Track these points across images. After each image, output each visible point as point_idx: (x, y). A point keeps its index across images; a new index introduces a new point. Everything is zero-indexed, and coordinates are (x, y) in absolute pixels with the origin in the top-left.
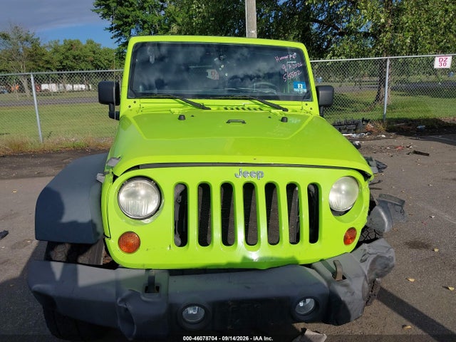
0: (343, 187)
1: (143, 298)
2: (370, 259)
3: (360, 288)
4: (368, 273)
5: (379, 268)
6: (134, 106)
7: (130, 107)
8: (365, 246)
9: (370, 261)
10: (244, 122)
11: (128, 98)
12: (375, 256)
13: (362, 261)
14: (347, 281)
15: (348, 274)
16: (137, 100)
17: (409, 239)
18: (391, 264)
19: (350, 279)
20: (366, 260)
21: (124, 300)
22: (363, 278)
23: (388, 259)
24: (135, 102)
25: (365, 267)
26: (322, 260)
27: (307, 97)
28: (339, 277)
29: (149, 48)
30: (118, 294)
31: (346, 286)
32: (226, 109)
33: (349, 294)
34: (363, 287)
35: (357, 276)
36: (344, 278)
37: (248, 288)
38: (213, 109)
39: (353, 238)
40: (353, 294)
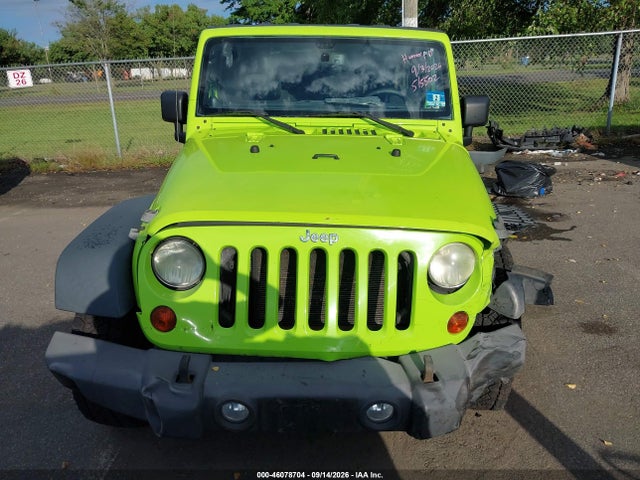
0: (454, 257)
1: (172, 389)
2: (483, 355)
3: (455, 395)
4: (473, 374)
5: (493, 367)
6: (204, 127)
7: (198, 128)
8: (480, 336)
9: (481, 358)
10: (336, 158)
11: (196, 116)
12: (491, 351)
13: (470, 357)
14: (438, 384)
15: (442, 375)
16: (208, 119)
17: (588, 318)
18: (515, 362)
19: (443, 382)
20: (475, 356)
21: (150, 390)
22: (462, 381)
23: (512, 356)
24: (205, 121)
25: (471, 367)
26: (413, 353)
27: (445, 113)
28: (429, 378)
29: (226, 45)
30: (144, 381)
31: (436, 390)
32: (325, 132)
33: (436, 402)
34: (460, 393)
35: (456, 378)
36: (436, 378)
37: (305, 384)
38: (308, 132)
39: (463, 325)
40: (443, 401)
